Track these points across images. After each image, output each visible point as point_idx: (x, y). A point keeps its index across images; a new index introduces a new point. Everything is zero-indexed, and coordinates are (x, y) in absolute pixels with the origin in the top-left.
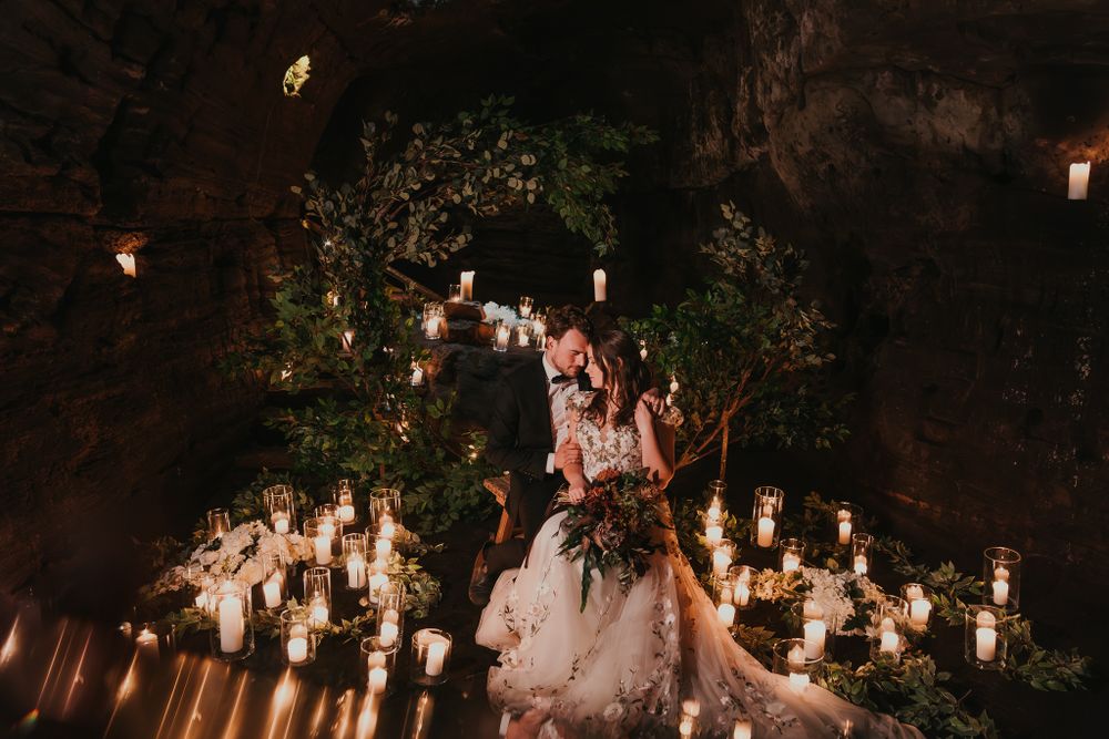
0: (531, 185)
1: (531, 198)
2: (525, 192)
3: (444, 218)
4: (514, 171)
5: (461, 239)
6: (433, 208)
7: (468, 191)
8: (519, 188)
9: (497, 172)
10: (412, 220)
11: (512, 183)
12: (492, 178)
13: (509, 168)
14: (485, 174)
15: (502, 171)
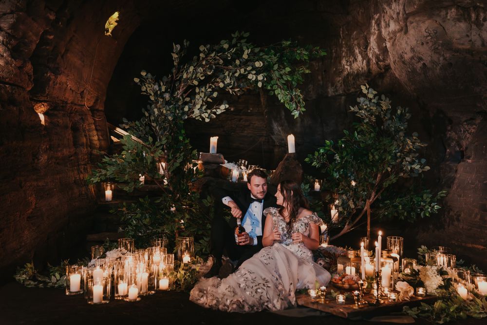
0: (260, 77)
1: (260, 85)
2: (257, 81)
3: (215, 95)
4: (252, 70)
5: (223, 107)
6: (210, 90)
7: (228, 81)
8: (254, 79)
9: (242, 71)
10: (197, 97)
11: (250, 77)
12: (240, 74)
13: (249, 68)
14: (236, 72)
15: (245, 70)
